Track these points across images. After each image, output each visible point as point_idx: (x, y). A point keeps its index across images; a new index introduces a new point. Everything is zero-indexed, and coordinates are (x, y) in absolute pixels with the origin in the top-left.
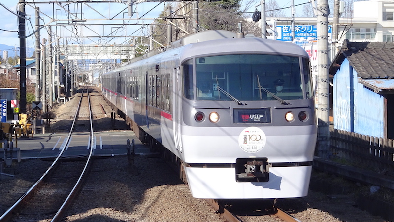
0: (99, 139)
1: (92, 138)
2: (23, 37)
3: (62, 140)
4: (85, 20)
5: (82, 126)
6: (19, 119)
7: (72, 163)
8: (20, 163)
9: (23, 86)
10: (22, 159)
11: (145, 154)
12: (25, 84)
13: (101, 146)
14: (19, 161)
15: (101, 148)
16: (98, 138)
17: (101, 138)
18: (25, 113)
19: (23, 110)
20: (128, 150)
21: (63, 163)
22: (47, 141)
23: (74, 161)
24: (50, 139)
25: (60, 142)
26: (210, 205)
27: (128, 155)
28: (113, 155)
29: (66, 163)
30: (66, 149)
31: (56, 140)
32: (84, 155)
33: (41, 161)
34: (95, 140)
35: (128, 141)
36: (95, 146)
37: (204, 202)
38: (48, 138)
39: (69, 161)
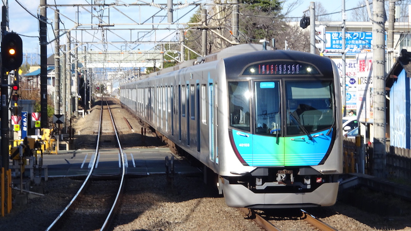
0: (130, 156)
1: (122, 155)
2: (44, 43)
3: (90, 157)
4: (113, 24)
5: (109, 142)
6: (42, 133)
7: (104, 182)
8: (47, 181)
9: (44, 97)
10: (49, 178)
11: (183, 173)
12: (46, 96)
13: (134, 164)
14: (46, 179)
15: (135, 166)
16: (128, 156)
17: (132, 155)
18: (47, 127)
19: (44, 124)
20: (167, 167)
21: (95, 182)
22: (72, 158)
23: (105, 180)
24: (74, 156)
25: (88, 160)
27: (167, 173)
28: (148, 174)
29: (98, 182)
30: (96, 167)
31: (83, 157)
32: (116, 173)
33: (70, 179)
34: (126, 157)
35: (167, 158)
36: (127, 163)
38: (72, 155)
39: (101, 180)
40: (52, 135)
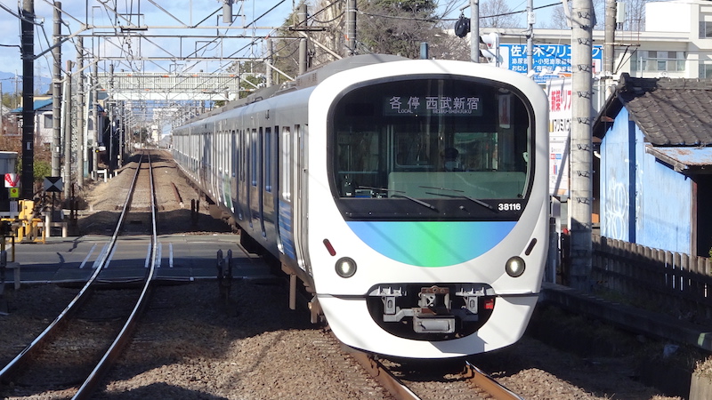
0: (168, 247)
1: (155, 247)
2: (29, 57)
3: (99, 249)
4: (145, 27)
5: (136, 224)
6: (19, 209)
7: (116, 291)
8: (19, 290)
9: (28, 148)
10: (22, 285)
11: (251, 278)
12: (32, 145)
13: (171, 261)
14: (17, 286)
15: (171, 266)
16: (165, 248)
17: (171, 247)
18: (30, 198)
19: (26, 194)
20: (220, 269)
21: (100, 292)
22: (70, 250)
23: (118, 289)
24: (75, 246)
25: (95, 254)
26: (367, 373)
27: (220, 279)
28: (192, 279)
29: (105, 292)
30: (106, 267)
31: (88, 249)
32: (138, 278)
33: (57, 288)
34: (160, 249)
35: (220, 253)
36: (159, 261)
37: (356, 368)
38: (71, 245)
39: (110, 289)
40: (36, 212)
